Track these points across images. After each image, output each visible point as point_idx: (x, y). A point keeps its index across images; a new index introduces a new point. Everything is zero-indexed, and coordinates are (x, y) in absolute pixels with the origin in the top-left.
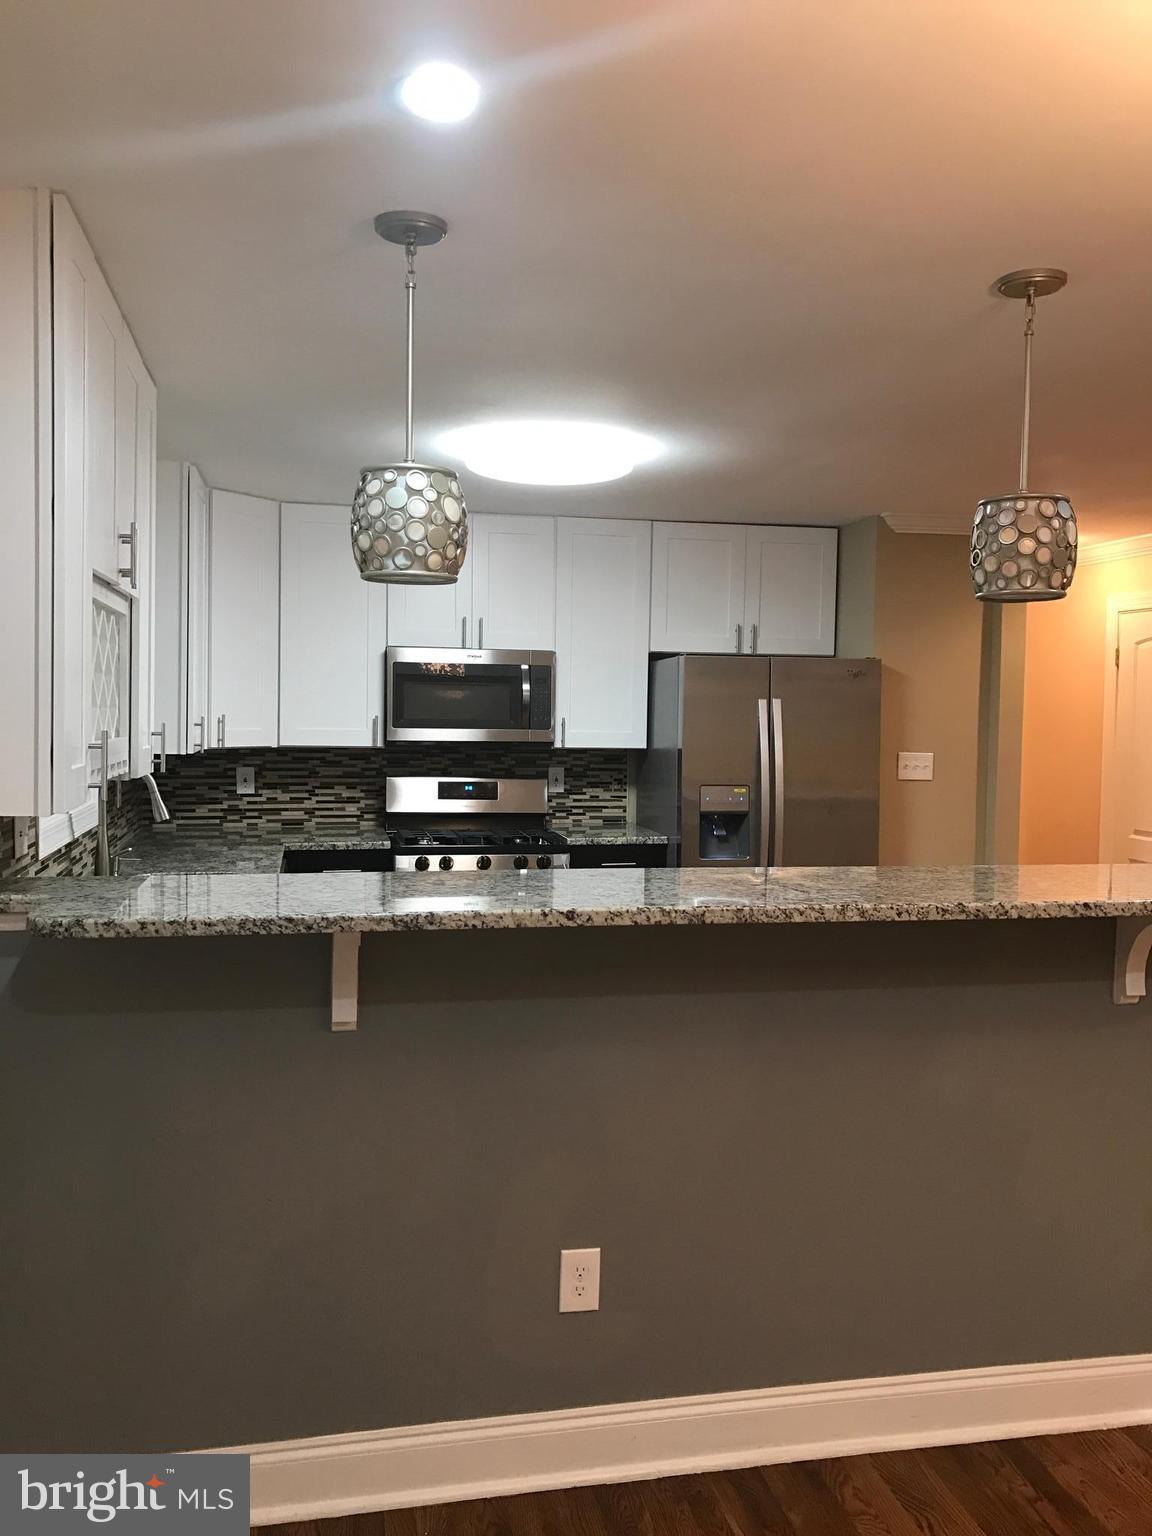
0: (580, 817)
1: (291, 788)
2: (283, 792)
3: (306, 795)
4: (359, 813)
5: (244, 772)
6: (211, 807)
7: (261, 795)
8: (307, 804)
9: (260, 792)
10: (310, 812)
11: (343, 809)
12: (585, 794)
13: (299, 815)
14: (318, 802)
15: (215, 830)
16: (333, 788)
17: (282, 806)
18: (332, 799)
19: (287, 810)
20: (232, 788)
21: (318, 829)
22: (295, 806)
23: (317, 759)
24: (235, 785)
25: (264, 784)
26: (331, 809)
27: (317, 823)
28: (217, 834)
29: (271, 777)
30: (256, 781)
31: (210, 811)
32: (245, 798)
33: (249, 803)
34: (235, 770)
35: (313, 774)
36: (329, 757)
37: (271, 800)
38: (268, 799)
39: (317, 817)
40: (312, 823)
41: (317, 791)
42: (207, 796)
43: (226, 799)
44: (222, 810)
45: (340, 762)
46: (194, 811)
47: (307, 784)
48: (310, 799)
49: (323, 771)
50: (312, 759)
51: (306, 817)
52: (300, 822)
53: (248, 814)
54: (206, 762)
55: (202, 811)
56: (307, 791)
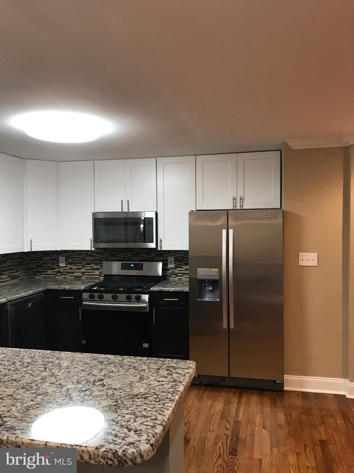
0: (181, 277)
1: (77, 264)
2: (74, 266)
3: (82, 267)
4: (99, 274)
5: (62, 259)
6: (52, 271)
7: (67, 267)
8: (82, 270)
9: (67, 266)
10: (83, 273)
11: (94, 272)
12: (183, 268)
13: (80, 274)
14: (86, 270)
15: (54, 279)
16: (90, 264)
17: (74, 271)
18: (90, 268)
19: (75, 272)
20: (57, 264)
21: (86, 279)
22: (78, 271)
23: (85, 254)
24: (59, 263)
25: (68, 263)
26: (90, 272)
27: (86, 277)
28: (54, 280)
29: (71, 260)
30: (66, 262)
31: (52, 272)
32: (62, 268)
33: (64, 269)
34: (59, 258)
35: (84, 259)
36: (89, 253)
37: (71, 269)
38: (70, 268)
39: (85, 275)
40: (84, 277)
41: (85, 266)
42: (51, 267)
43: (57, 268)
44: (56, 272)
45: (93, 255)
46: (47, 272)
47: (82, 263)
48: (83, 268)
49: (87, 258)
50: (84, 254)
51: (82, 275)
52: (80, 277)
53: (63, 273)
54: (50, 255)
55: (49, 272)
56: (82, 266)
